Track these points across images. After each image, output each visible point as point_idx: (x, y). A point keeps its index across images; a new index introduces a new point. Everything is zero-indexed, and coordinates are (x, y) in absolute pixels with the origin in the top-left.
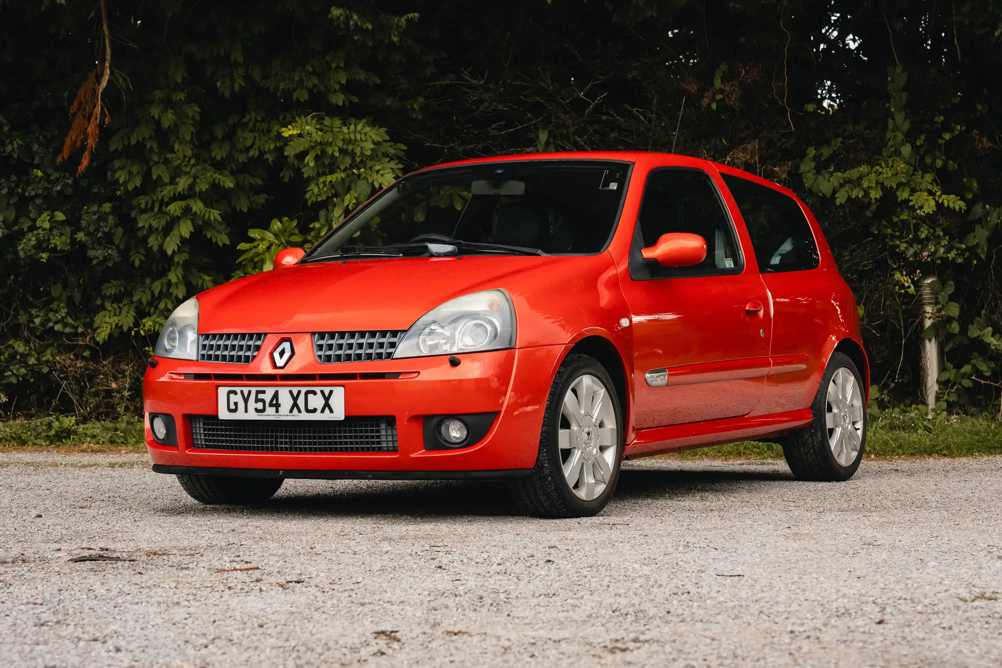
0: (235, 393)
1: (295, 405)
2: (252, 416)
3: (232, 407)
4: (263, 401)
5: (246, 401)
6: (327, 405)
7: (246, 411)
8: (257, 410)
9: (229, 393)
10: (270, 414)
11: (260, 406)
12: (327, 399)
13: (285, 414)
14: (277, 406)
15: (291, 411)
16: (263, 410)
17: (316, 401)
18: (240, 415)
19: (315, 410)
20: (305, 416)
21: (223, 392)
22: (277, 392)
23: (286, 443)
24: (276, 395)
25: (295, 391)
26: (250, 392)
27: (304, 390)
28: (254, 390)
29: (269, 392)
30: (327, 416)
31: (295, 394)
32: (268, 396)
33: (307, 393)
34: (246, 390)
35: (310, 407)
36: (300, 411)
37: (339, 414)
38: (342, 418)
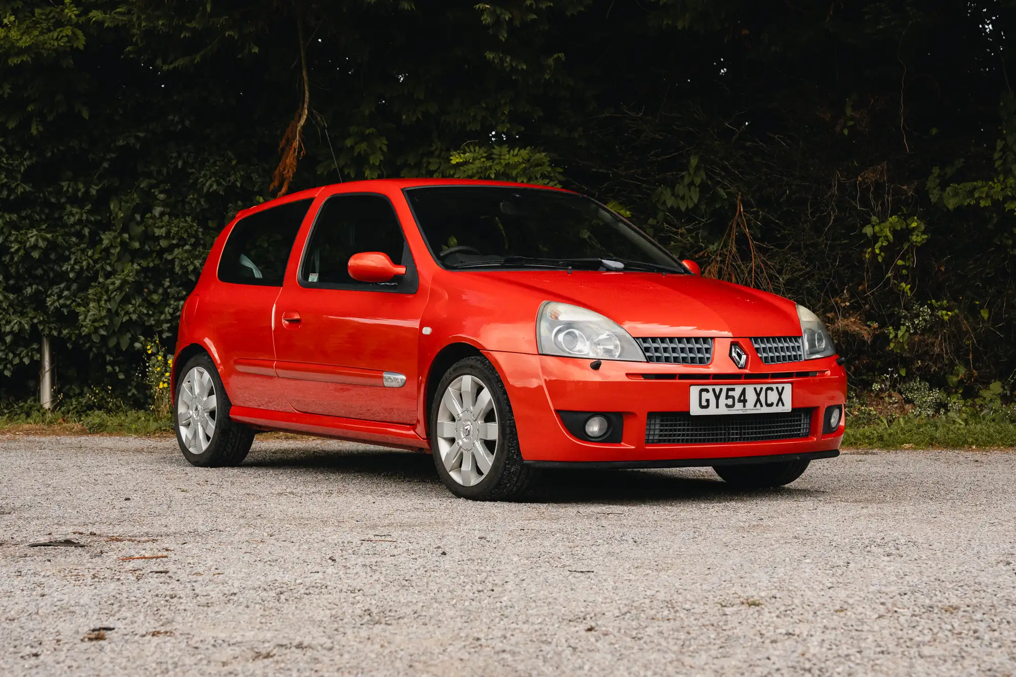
0: (707, 391)
1: (758, 400)
2: (723, 411)
3: (704, 403)
4: (733, 398)
5: (717, 397)
6: (780, 400)
7: (717, 407)
8: (727, 406)
9: (702, 391)
10: (738, 409)
11: (730, 402)
12: (780, 394)
13: (750, 408)
14: (744, 401)
15: (755, 406)
16: (733, 405)
17: (773, 397)
18: (712, 411)
19: (772, 405)
20: (765, 410)
21: (694, 391)
22: (744, 389)
23: (737, 434)
24: (744, 392)
25: (758, 387)
26: (721, 390)
27: (765, 387)
28: (725, 388)
29: (738, 389)
30: (779, 409)
31: (758, 391)
32: (736, 394)
33: (767, 389)
34: (717, 388)
35: (769, 402)
36: (762, 406)
37: (788, 407)
38: (790, 410)
